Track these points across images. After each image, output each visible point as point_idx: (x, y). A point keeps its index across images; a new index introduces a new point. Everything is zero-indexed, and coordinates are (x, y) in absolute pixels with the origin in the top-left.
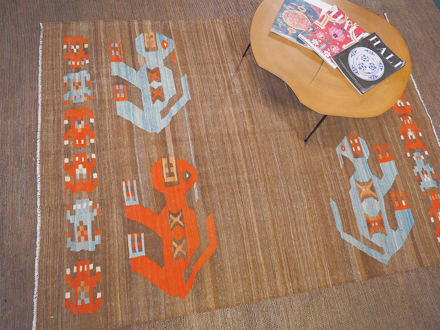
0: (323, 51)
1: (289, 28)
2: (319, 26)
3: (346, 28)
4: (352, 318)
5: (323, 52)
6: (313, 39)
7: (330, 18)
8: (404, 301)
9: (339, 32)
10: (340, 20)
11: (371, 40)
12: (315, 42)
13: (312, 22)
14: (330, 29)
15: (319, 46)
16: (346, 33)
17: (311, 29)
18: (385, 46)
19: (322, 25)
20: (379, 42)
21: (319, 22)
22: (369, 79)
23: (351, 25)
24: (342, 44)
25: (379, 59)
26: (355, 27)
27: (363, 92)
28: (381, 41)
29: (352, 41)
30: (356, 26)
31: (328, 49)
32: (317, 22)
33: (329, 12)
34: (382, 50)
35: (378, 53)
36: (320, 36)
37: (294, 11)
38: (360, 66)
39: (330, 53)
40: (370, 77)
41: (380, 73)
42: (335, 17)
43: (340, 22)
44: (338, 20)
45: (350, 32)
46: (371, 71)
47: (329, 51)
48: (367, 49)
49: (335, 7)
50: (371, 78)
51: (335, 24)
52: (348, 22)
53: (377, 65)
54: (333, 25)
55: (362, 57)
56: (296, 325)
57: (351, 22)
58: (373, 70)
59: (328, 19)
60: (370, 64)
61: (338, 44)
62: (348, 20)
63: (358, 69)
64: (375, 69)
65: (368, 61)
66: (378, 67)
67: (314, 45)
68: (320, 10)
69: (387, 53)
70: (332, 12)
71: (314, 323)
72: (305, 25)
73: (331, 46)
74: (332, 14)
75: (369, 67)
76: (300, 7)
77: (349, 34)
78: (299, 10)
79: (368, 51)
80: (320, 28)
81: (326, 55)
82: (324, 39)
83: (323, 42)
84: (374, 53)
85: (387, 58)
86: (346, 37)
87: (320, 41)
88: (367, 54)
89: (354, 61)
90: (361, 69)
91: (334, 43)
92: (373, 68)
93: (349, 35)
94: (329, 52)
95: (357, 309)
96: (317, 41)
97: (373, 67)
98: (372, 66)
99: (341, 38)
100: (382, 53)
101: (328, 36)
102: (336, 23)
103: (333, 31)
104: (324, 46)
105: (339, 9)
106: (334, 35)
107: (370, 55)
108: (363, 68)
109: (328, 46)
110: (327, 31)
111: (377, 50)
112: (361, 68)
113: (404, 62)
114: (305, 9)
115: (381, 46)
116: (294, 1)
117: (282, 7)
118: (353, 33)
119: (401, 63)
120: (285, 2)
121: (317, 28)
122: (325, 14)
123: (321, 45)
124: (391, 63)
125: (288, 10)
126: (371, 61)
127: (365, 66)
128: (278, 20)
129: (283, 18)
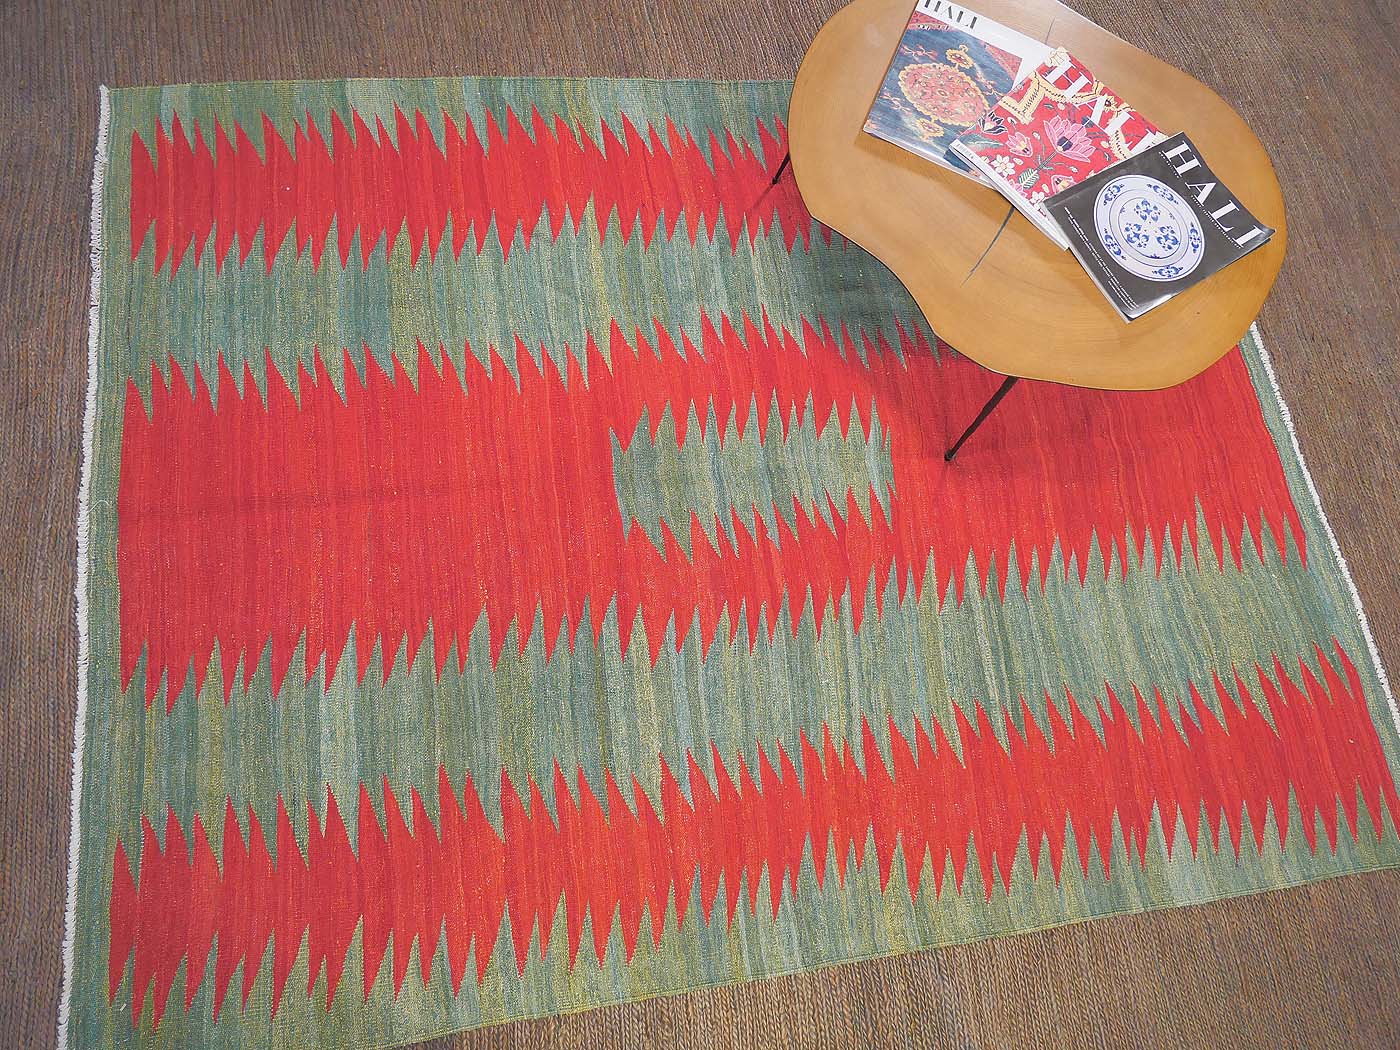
0: (1027, 192)
1: (922, 120)
2: (1015, 113)
3: (1096, 118)
5: (1029, 197)
6: (999, 157)
7: (1047, 88)
9: (1078, 134)
10: (1079, 94)
11: (1170, 155)
12: (1005, 165)
13: (993, 100)
14: (1048, 124)
15: (1015, 178)
16: (1097, 134)
17: (989, 125)
18: (1211, 178)
19: (1023, 112)
20: (1195, 163)
21: (1012, 102)
22: (1155, 275)
23: (1113, 108)
24: (1084, 169)
25: (1190, 217)
26: (1124, 117)
27: (1133, 316)
28: (1200, 160)
29: (1116, 159)
30: (1129, 113)
31: (1045, 187)
32: (1007, 102)
33: (1045, 71)
34: (1202, 188)
35: (1190, 197)
36: (1018, 147)
37: (934, 66)
38: (1131, 232)
39: (1049, 199)
40: (1157, 269)
41: (1189, 260)
42: (1063, 83)
43: (1079, 100)
44: (1072, 94)
45: (1109, 131)
46: (1161, 252)
47: (1047, 191)
48: (1155, 182)
49: (1062, 52)
50: (1160, 273)
51: (1061, 107)
52: (1102, 100)
53: (1182, 235)
54: (1057, 111)
55: (1138, 207)
57: (1112, 101)
58: (1170, 248)
59: (1042, 90)
60: (1162, 229)
61: (1074, 170)
62: (1102, 94)
63: (1123, 243)
64: (1175, 247)
65: (1155, 219)
66: (1184, 240)
67: (1001, 174)
68: (1015, 63)
69: (1218, 199)
70: (1053, 68)
72: (970, 110)
73: (1054, 178)
74: (1053, 77)
75: (1159, 239)
76: (954, 52)
77: (1107, 139)
78: (949, 63)
79: (1158, 190)
80: (1016, 118)
81: (1036, 206)
82: (1030, 154)
83: (1028, 164)
84: (1177, 196)
85: (1216, 215)
86: (1098, 147)
87: (1019, 162)
88: (1154, 198)
89: (1110, 217)
90: (1133, 242)
91: (1062, 167)
92: (1169, 242)
93: (1108, 141)
94: (1045, 195)
96: (1011, 161)
97: (1169, 239)
98: (1166, 237)
99: (1082, 150)
100: (1202, 198)
102: (1066, 104)
103: (1057, 129)
104: (1030, 177)
105: (1073, 60)
106: (1060, 143)
107: (1165, 202)
108: (1138, 242)
109: (1044, 178)
110: (1040, 128)
111: (1185, 186)
112: (1134, 239)
113: (1267, 230)
114: (968, 58)
115: (1201, 175)
116: (936, 32)
117: (897, 53)
118: (1120, 133)
119: (1256, 232)
120: (908, 37)
121: (1009, 119)
122: (1032, 76)
123: (1023, 175)
124: (1227, 230)
125: (917, 63)
126: (1164, 221)
127: (1145, 233)
128: (887, 95)
129: (903, 89)
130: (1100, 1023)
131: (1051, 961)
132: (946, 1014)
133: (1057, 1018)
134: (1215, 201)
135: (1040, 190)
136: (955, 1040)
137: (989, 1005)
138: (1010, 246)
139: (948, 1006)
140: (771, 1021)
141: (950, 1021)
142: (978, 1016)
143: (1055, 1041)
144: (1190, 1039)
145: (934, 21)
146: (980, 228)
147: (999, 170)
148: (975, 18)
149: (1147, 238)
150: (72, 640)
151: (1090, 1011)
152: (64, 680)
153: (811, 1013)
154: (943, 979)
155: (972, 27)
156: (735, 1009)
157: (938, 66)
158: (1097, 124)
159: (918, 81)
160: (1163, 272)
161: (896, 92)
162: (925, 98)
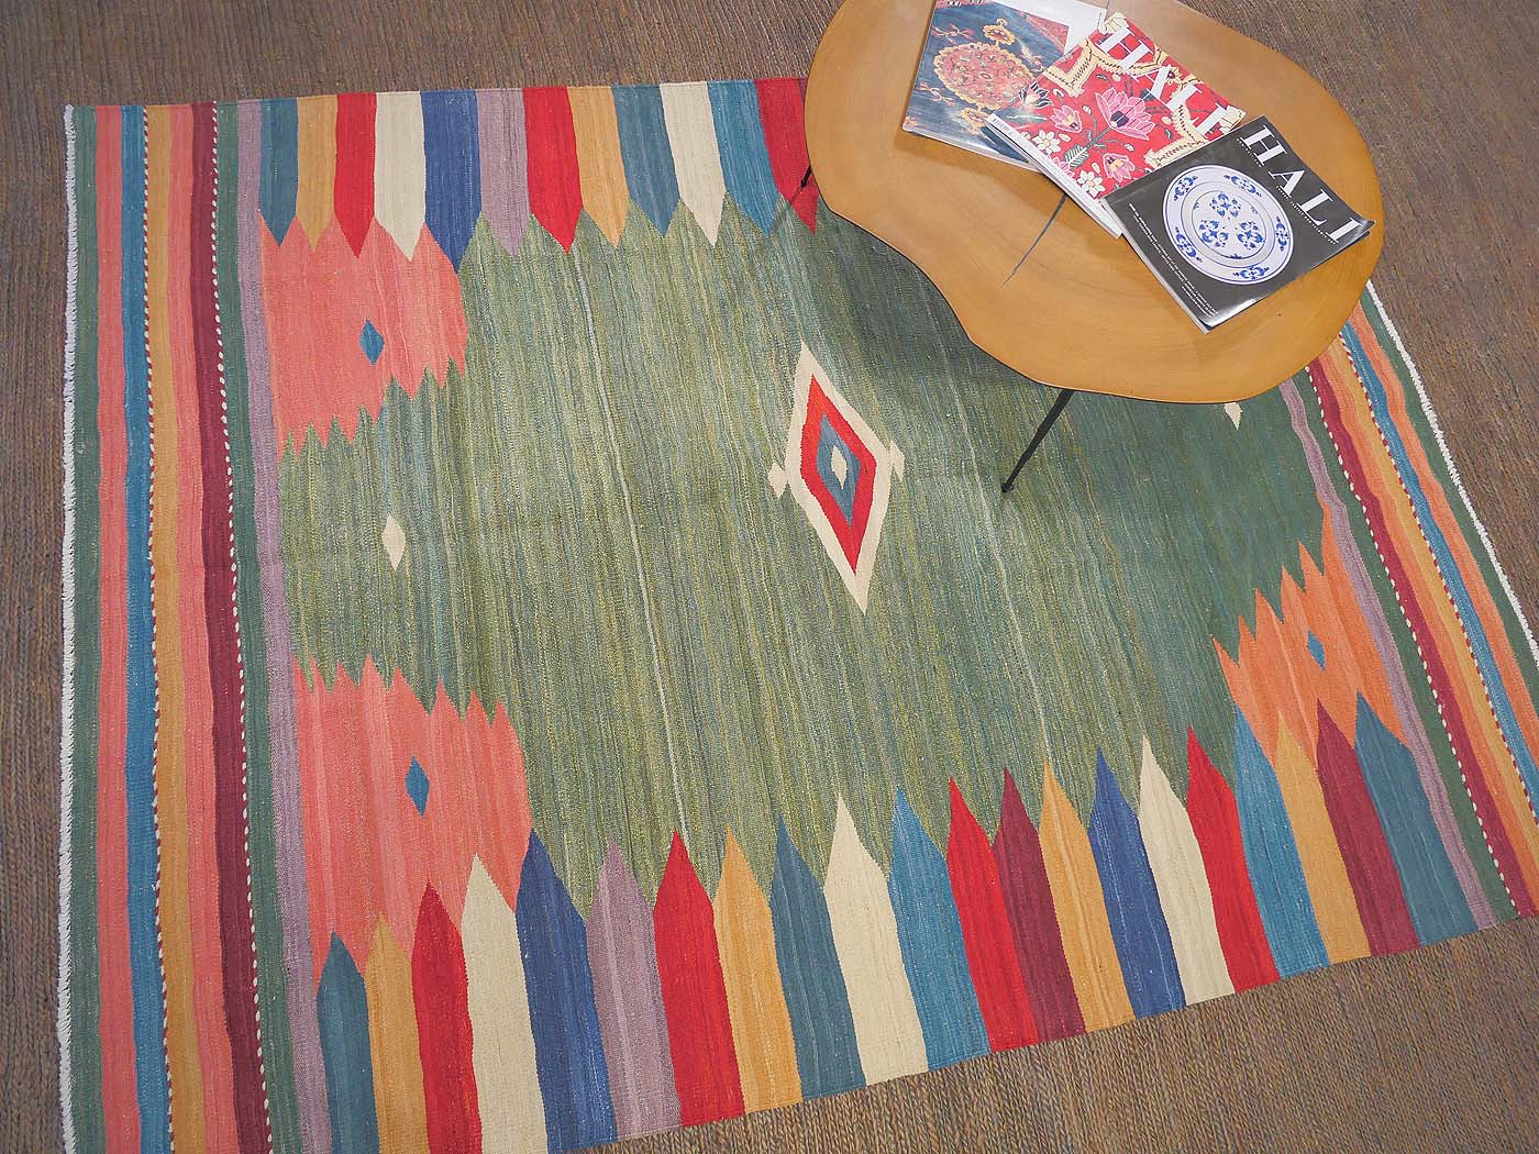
0: (1076, 172)
2: (1062, 85)
3: (1156, 92)
4: (1298, 1077)
5: (1077, 177)
6: (1041, 132)
7: (1101, 57)
8: (1473, 1018)
9: (1135, 109)
10: (1138, 65)
11: (1250, 142)
12: (1048, 141)
14: (1101, 98)
15: (1060, 156)
16: (1157, 109)
17: (1032, 98)
18: (1299, 165)
19: (1072, 83)
20: (1279, 149)
21: (1060, 73)
22: (1236, 278)
23: (1177, 80)
24: (1142, 148)
25: (1276, 210)
26: (1190, 90)
27: (1211, 324)
28: (1286, 146)
29: (1180, 137)
30: (1195, 85)
31: (1096, 167)
32: (1053, 73)
33: (1098, 38)
34: (1289, 177)
35: (1275, 188)
36: (1064, 122)
37: (972, 47)
38: (1206, 230)
39: (1100, 180)
40: (1239, 271)
41: (1276, 260)
42: (1119, 52)
43: (1137, 71)
44: (1129, 64)
45: (1173, 105)
46: (1243, 252)
47: (1099, 172)
48: (1232, 172)
49: (1119, 17)
50: (1243, 275)
51: (1117, 78)
52: (1164, 71)
53: (1267, 230)
54: (1111, 83)
55: (1213, 201)
56: (1106, 1101)
57: (1176, 72)
58: (1253, 246)
59: (1094, 60)
60: (1243, 225)
61: (1132, 149)
62: (1165, 64)
63: (1198, 243)
64: (1258, 245)
65: (1235, 214)
66: (1269, 236)
67: (1044, 151)
68: (1062, 31)
69: (1306, 190)
70: (1107, 36)
71: (1166, 1094)
73: (1106, 157)
74: (1108, 45)
75: (1240, 237)
76: (992, 27)
77: (1169, 114)
78: (988, 41)
79: (1237, 181)
80: (1063, 90)
81: (1086, 188)
82: (1079, 129)
83: (1076, 140)
84: (1259, 188)
85: (1306, 207)
86: (1159, 124)
87: (1065, 138)
88: (1233, 191)
89: (1182, 213)
90: (1210, 241)
91: (1117, 144)
92: (1252, 240)
93: (1170, 117)
94: (1096, 175)
95: (1313, 1046)
96: (1056, 137)
97: (1251, 236)
98: (1249, 234)
99: (1140, 125)
100: (1289, 189)
101: (1094, 123)
102: (1122, 75)
104: (1078, 155)
105: (1131, 27)
106: (1114, 118)
107: (1245, 194)
108: (1215, 240)
109: (1094, 156)
110: (1092, 102)
111: (1269, 177)
112: (1210, 238)
113: (1365, 222)
114: (1008, 33)
115: (1286, 163)
117: (928, 33)
118: (1185, 108)
119: (1353, 224)
121: (1055, 91)
122: (1083, 45)
123: (1070, 152)
124: (1318, 223)
125: (952, 45)
126: (1246, 215)
127: (1223, 231)
128: (924, 86)
129: (941, 77)
130: (1219, 1110)
131: (1159, 1043)
132: (1044, 1111)
133: (1170, 1108)
134: (1304, 191)
135: (1090, 170)
136: (1055, 1140)
137: (1092, 1097)
138: (1062, 243)
139: (1045, 1102)
140: (843, 1132)
141: (1048, 1119)
142: (1080, 1111)
143: (1168, 1133)
144: (1325, 1122)
146: (1025, 222)
147: (1043, 148)
149: (1226, 236)
150: (19, 755)
151: (1207, 1097)
152: (12, 801)
153: (888, 1119)
154: (1036, 1069)
156: (801, 1123)
157: (976, 45)
158: (1158, 98)
159: (954, 66)
160: (1247, 274)
161: (934, 81)
162: (967, 82)
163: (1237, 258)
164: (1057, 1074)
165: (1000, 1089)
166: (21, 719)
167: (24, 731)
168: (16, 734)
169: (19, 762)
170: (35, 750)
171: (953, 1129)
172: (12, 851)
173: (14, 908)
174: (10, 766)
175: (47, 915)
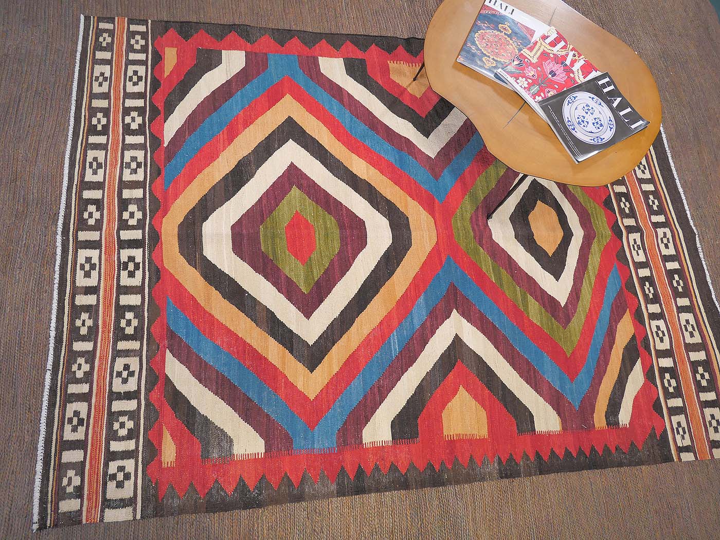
0: (533, 96)
1: (486, 57)
2: (529, 57)
3: (568, 62)
5: (534, 99)
6: (520, 78)
7: (545, 46)
9: (558, 69)
10: (561, 50)
11: (600, 83)
12: (523, 82)
13: (520, 50)
14: (545, 64)
15: (528, 89)
16: (568, 70)
17: (516, 62)
18: (620, 95)
19: (533, 56)
20: (612, 87)
21: (528, 52)
22: (591, 141)
23: (577, 58)
24: (562, 87)
25: (608, 113)
26: (582, 62)
27: (579, 160)
28: (615, 86)
29: (577, 83)
30: (584, 61)
31: (542, 94)
32: (525, 52)
33: (544, 37)
34: (615, 100)
35: (609, 104)
36: (530, 74)
37: (492, 32)
38: (580, 119)
40: (592, 138)
41: (608, 135)
42: (553, 44)
43: (560, 53)
44: (557, 50)
45: (575, 69)
46: (594, 130)
47: (543, 96)
48: (592, 96)
49: (553, 29)
51: (551, 56)
52: (571, 53)
53: (605, 122)
54: (549, 58)
55: (584, 107)
56: (486, 517)
57: (576, 54)
58: (599, 128)
59: (542, 47)
60: (595, 119)
61: (557, 87)
62: (572, 50)
63: (576, 125)
64: (601, 128)
65: (592, 114)
66: (606, 125)
67: (521, 86)
68: (532, 33)
70: (548, 37)
72: (509, 54)
73: (547, 90)
74: (548, 41)
75: (593, 123)
76: (502, 25)
77: (573, 73)
78: (500, 31)
79: (594, 100)
80: (530, 60)
82: (536, 77)
83: (534, 82)
84: (603, 103)
85: (622, 113)
86: (569, 77)
87: (530, 81)
88: (592, 104)
89: (570, 111)
90: (580, 125)
91: (551, 85)
92: (598, 126)
93: (573, 74)
97: (598, 124)
99: (561, 77)
100: (615, 105)
101: (542, 75)
102: (554, 54)
103: (549, 66)
104: (535, 89)
105: (558, 33)
106: (550, 73)
107: (597, 106)
108: (583, 124)
109: (542, 90)
110: (541, 66)
111: (607, 99)
112: (581, 123)
113: (646, 122)
114: (509, 29)
115: (615, 93)
116: (494, 15)
117: (475, 24)
118: (580, 70)
119: (641, 122)
120: (480, 17)
121: (526, 60)
122: (538, 40)
123: (532, 87)
124: (626, 121)
125: (484, 30)
126: (596, 115)
127: (587, 121)
128: (469, 44)
129: (477, 42)
134: (621, 106)
135: (539, 95)
136: (461, 531)
139: (459, 514)
142: (474, 520)
143: (511, 534)
145: (493, 10)
147: (520, 84)
148: (513, 10)
151: (529, 521)
154: (457, 499)
155: (512, 14)
157: (494, 32)
158: (569, 65)
159: (484, 39)
160: (595, 140)
161: (474, 43)
162: (487, 47)
163: (592, 133)
164: (466, 502)
165: (441, 506)
166: (35, 285)
167: (36, 290)
168: (32, 290)
169: (32, 303)
170: (40, 299)
171: (418, 520)
172: (23, 342)
173: (20, 367)
174: (27, 305)
175: (34, 371)
